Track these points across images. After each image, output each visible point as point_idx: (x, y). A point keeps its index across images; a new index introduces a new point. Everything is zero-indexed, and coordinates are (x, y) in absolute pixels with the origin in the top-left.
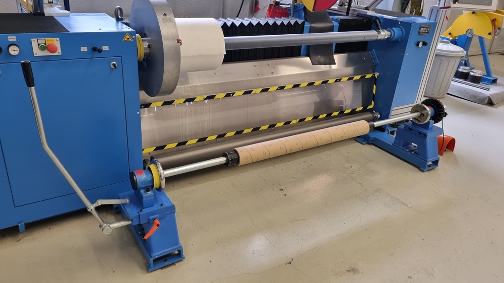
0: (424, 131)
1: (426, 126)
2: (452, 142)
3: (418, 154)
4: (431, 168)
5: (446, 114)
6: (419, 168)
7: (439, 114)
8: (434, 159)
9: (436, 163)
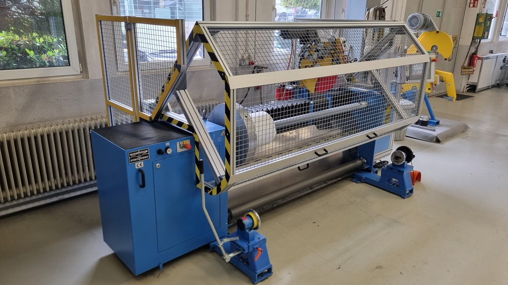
0: (402, 169)
1: (403, 166)
2: (419, 174)
3: (399, 186)
4: (409, 195)
5: (414, 156)
6: (401, 196)
7: (410, 156)
8: (410, 189)
9: (411, 191)
